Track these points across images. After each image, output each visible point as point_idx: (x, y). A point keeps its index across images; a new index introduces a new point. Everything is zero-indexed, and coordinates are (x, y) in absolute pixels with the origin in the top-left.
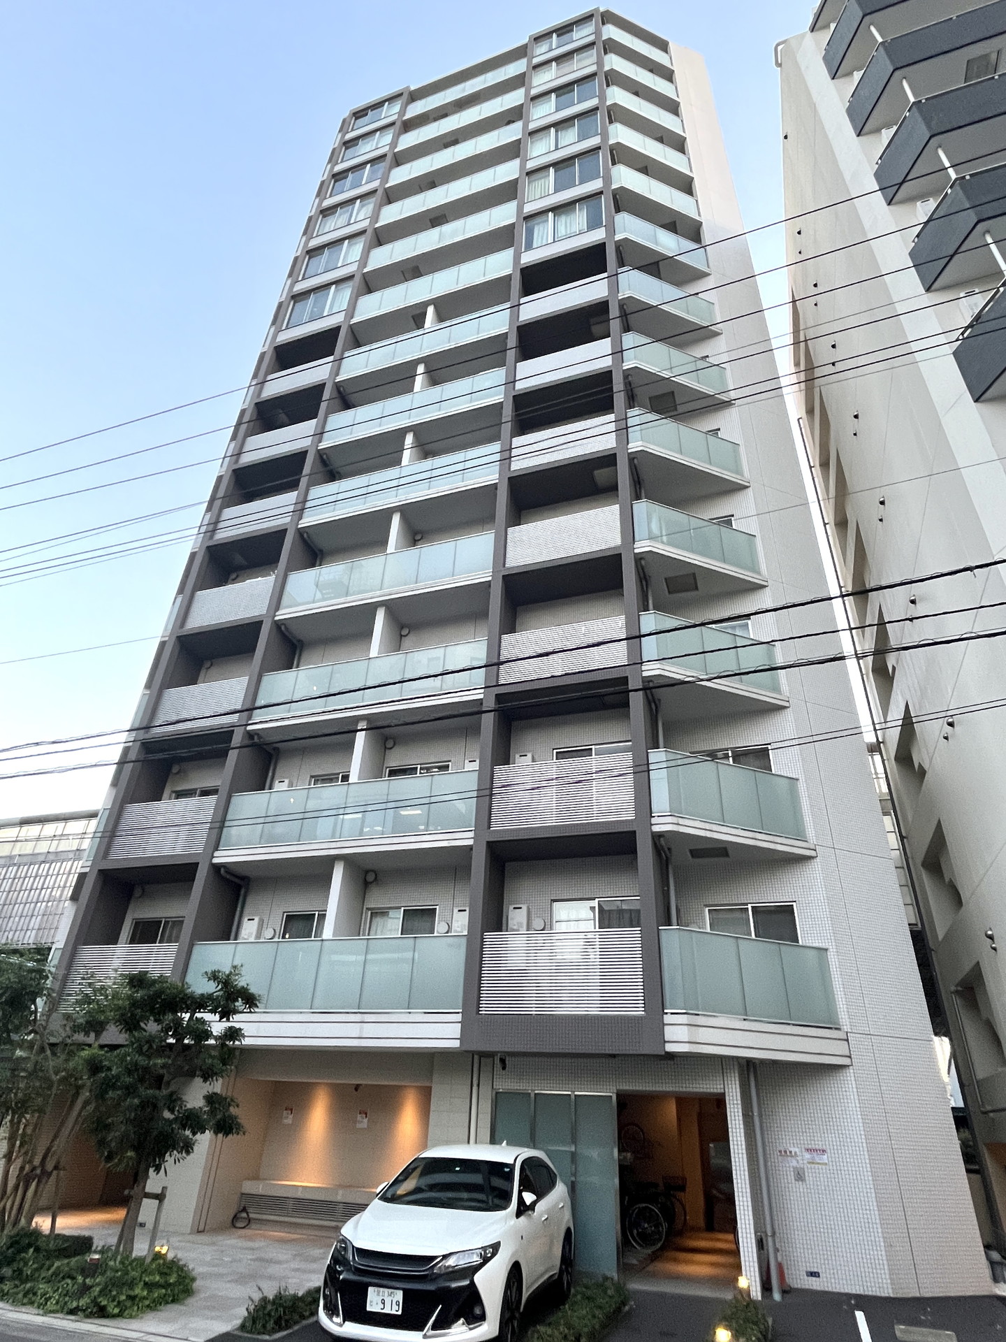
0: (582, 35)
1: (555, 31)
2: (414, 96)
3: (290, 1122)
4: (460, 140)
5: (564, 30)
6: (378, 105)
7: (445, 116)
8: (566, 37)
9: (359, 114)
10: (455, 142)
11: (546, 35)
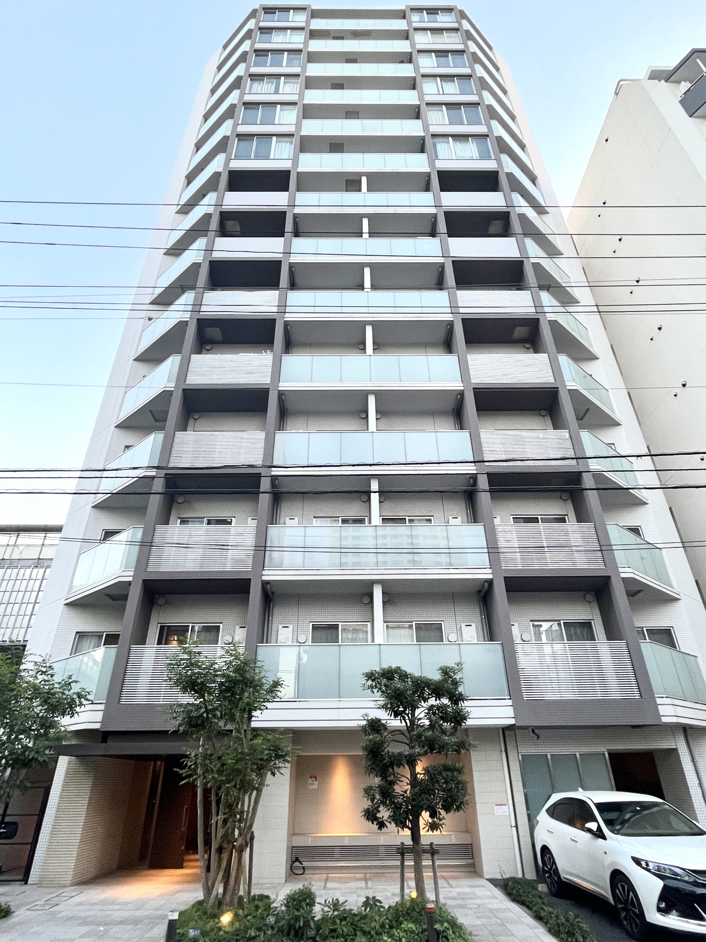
0: (444, 20)
1: (426, 9)
2: (316, 14)
3: (316, 787)
4: (358, 61)
5: (433, 11)
6: (286, 9)
7: (342, 38)
8: (432, 17)
9: (269, 10)
10: (354, 61)
11: (420, 10)
